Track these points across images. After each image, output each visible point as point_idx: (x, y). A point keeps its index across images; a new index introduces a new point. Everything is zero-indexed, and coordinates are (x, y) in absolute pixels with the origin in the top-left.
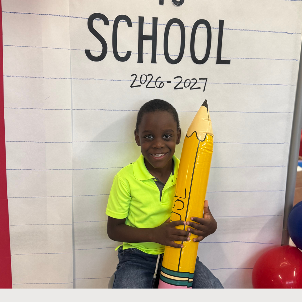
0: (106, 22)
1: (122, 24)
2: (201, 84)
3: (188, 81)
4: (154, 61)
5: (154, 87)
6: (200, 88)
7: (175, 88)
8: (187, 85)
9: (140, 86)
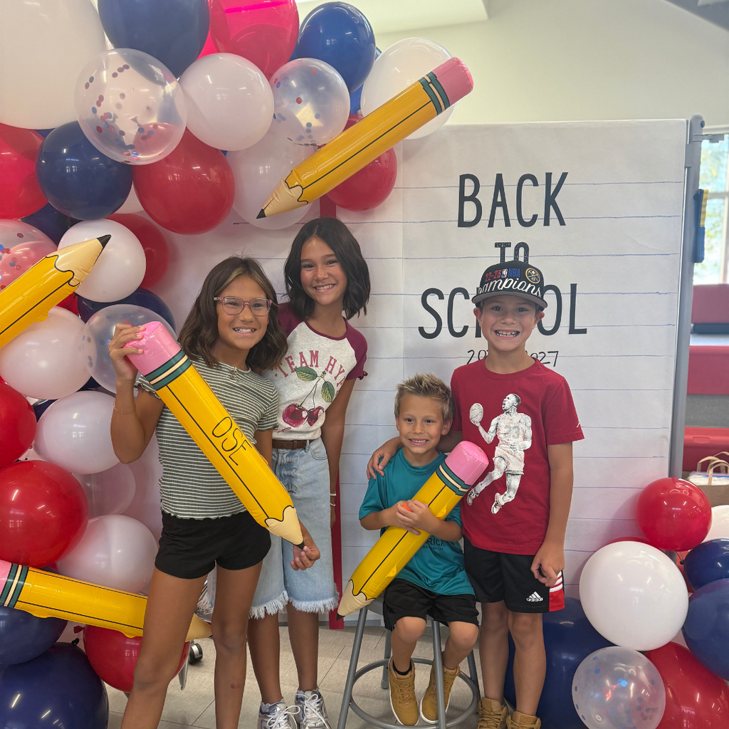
0: (441, 296)
1: (459, 297)
2: (550, 358)
6: (549, 362)
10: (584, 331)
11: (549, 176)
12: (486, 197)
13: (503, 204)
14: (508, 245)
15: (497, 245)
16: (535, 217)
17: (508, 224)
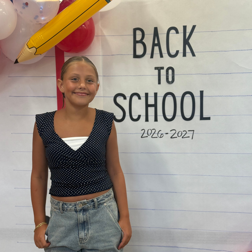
0: (125, 98)
1: (135, 98)
2: (190, 134)
3: (180, 132)
4: (156, 120)
5: (157, 137)
6: (189, 137)
7: (171, 138)
8: (179, 135)
9: (147, 137)
10: (209, 118)
11: (185, 27)
12: (148, 40)
13: (159, 45)
14: (162, 68)
15: (156, 68)
16: (177, 52)
17: (161, 56)
